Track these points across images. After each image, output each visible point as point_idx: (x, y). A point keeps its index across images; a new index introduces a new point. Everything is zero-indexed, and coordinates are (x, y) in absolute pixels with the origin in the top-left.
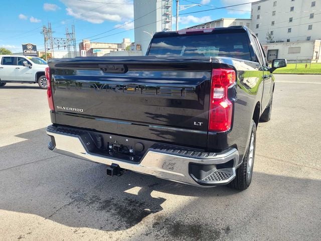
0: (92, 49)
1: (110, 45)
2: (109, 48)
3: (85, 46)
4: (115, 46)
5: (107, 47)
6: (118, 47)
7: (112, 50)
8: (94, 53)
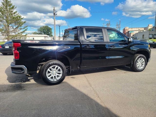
0: (129, 31)
1: (140, 29)
2: (139, 30)
3: (125, 30)
4: (143, 29)
5: (138, 30)
6: (144, 29)
7: (140, 31)
8: (130, 33)
